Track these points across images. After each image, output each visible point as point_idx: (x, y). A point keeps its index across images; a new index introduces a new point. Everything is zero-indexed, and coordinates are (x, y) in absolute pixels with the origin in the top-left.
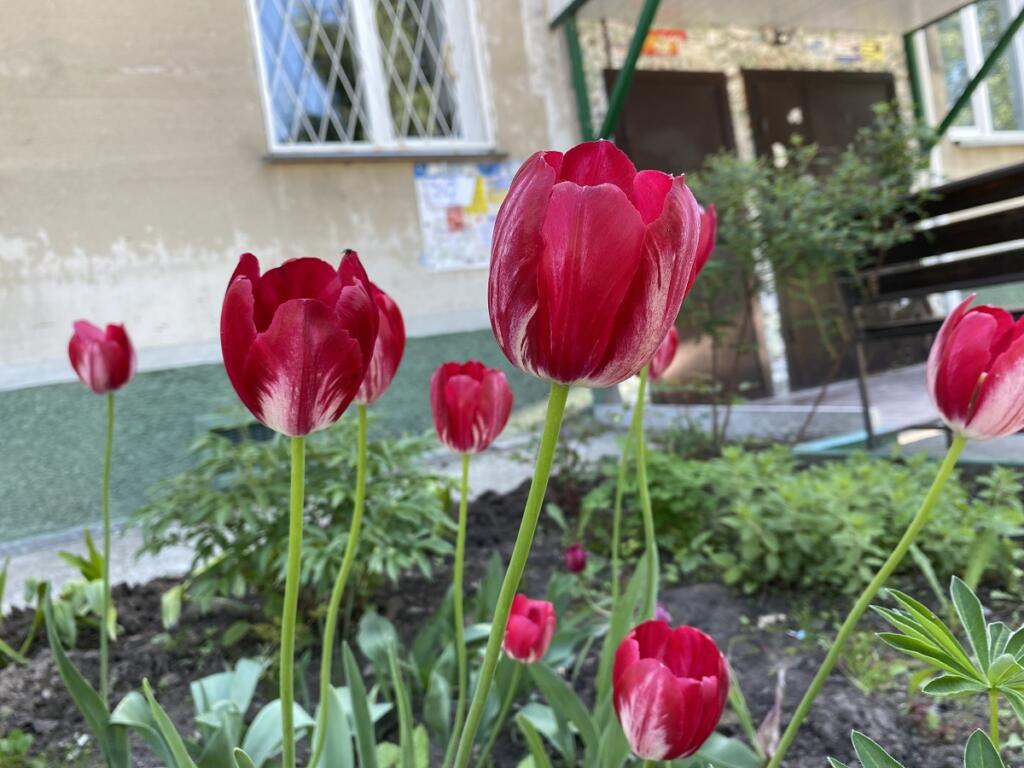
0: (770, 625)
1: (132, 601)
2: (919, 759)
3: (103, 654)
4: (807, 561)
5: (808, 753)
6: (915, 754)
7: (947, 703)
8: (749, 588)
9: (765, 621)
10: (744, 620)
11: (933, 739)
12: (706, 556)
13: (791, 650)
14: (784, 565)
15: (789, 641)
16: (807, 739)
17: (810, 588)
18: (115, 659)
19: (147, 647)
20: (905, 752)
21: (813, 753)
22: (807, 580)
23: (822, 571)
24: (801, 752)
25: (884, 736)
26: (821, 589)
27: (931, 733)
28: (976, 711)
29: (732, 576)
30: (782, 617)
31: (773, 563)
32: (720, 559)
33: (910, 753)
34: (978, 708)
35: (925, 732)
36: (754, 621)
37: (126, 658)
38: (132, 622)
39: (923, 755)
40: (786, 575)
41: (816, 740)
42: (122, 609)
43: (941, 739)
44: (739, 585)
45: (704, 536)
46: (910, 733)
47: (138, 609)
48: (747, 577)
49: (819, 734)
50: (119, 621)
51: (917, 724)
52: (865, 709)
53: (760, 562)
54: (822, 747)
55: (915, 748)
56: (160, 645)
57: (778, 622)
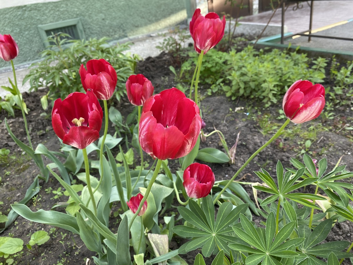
0: (238, 111)
1: (31, 99)
2: (275, 156)
3: (25, 119)
4: (253, 91)
5: (244, 154)
6: (274, 155)
7: (287, 138)
8: (233, 98)
9: (237, 109)
10: (231, 109)
11: (280, 150)
12: (221, 87)
13: (244, 119)
14: (245, 91)
15: (244, 116)
16: (244, 149)
17: (253, 99)
18: (30, 122)
19: (39, 118)
20: (271, 154)
21: (245, 154)
22: (252, 97)
23: (257, 94)
24: (242, 153)
25: (267, 149)
26: (256, 99)
27: (280, 148)
28: (294, 141)
29: (228, 94)
30: (243, 108)
31: (242, 92)
32: (225, 88)
33: (273, 154)
34: (295, 140)
35: (278, 148)
36: (234, 110)
37: (33, 121)
38: (32, 107)
39: (276, 155)
40: (246, 95)
41: (247, 150)
42: (27, 102)
43: (282, 150)
44: (230, 97)
45: (221, 80)
46: (274, 148)
47: (33, 102)
48: (233, 95)
49: (248, 148)
50: (28, 107)
51: (277, 145)
52: (262, 141)
53: (238, 90)
54: (248, 152)
55: (274, 153)
56: (43, 117)
57: (241, 109)
